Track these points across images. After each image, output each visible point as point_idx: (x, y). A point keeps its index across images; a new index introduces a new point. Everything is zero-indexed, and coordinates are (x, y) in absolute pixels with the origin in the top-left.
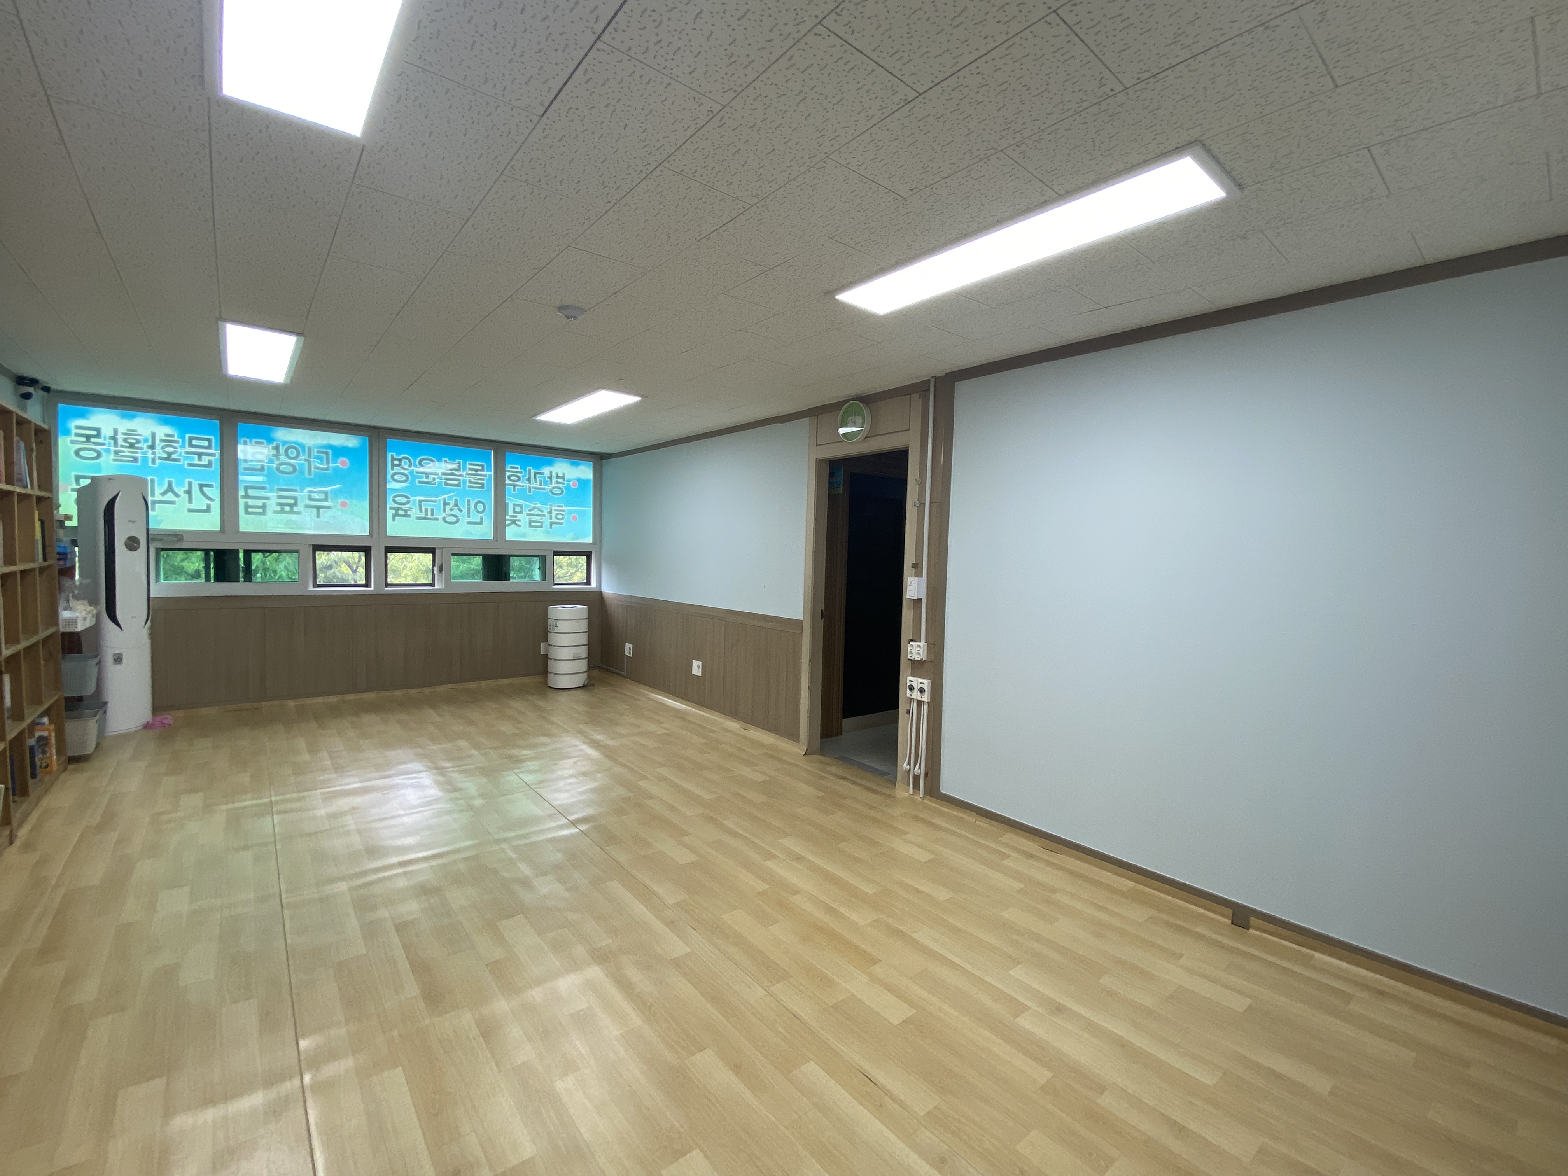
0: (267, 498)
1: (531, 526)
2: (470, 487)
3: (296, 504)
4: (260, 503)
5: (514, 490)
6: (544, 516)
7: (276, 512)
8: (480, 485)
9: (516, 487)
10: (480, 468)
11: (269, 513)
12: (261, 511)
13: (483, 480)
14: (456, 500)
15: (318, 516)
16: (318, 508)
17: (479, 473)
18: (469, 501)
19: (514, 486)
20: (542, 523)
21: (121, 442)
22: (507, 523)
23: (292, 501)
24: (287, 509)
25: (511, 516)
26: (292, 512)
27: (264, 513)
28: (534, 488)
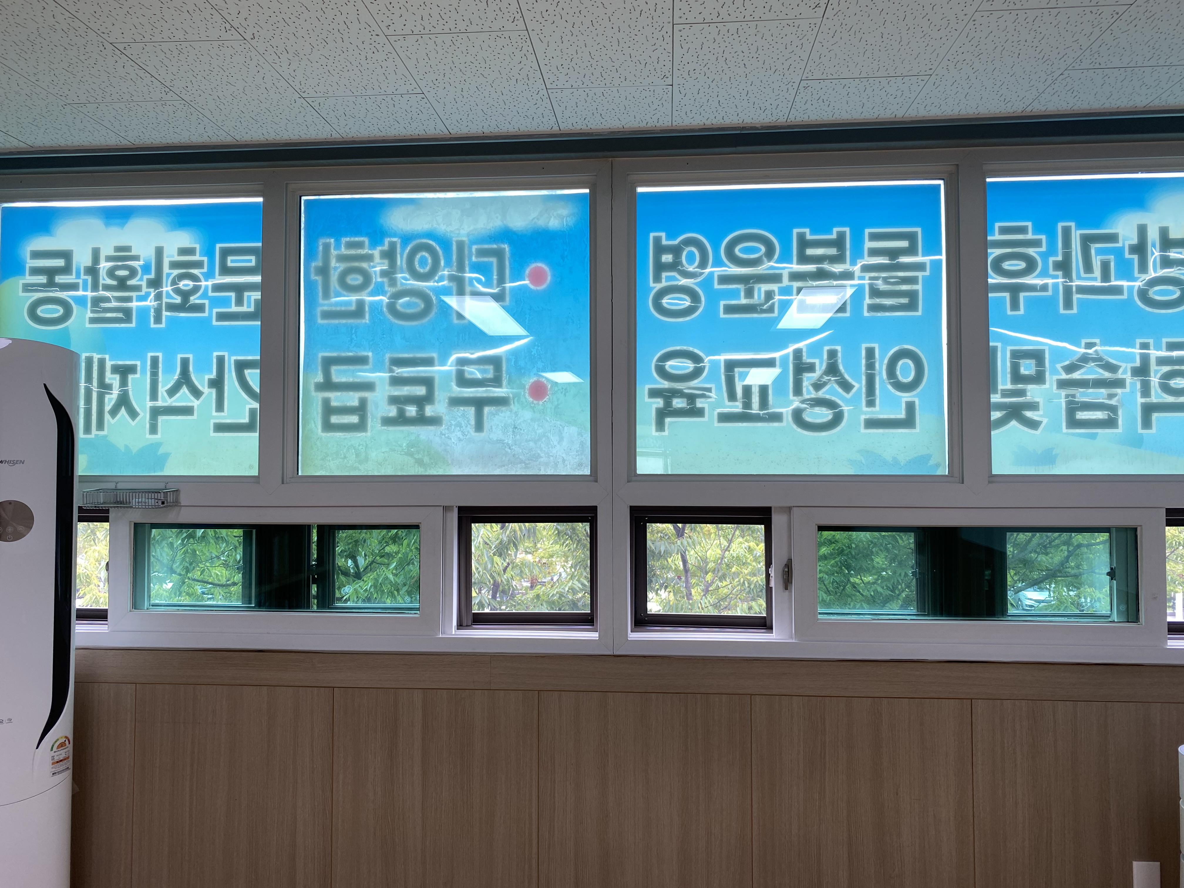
0: (368, 386)
1: (1073, 423)
2: (873, 308)
3: (429, 398)
4: (352, 399)
5: (1015, 305)
6: (1119, 383)
7: (388, 421)
8: (904, 301)
9: (1022, 295)
10: (904, 244)
11: (373, 423)
12: (354, 419)
13: (913, 280)
14: (832, 354)
15: (479, 426)
16: (479, 404)
17: (905, 260)
18: (870, 353)
19: (1015, 290)
20: (1113, 409)
21: (105, 280)
22: (995, 415)
23: (420, 391)
24: (411, 411)
25: (1006, 394)
26: (422, 420)
27: (361, 426)
28: (1082, 290)
